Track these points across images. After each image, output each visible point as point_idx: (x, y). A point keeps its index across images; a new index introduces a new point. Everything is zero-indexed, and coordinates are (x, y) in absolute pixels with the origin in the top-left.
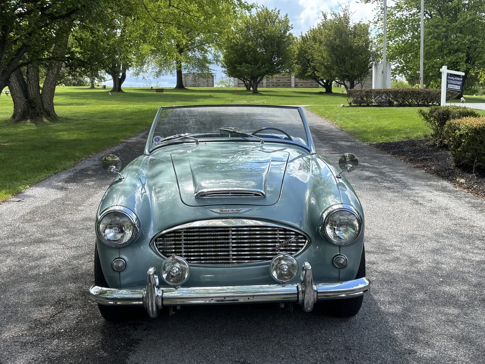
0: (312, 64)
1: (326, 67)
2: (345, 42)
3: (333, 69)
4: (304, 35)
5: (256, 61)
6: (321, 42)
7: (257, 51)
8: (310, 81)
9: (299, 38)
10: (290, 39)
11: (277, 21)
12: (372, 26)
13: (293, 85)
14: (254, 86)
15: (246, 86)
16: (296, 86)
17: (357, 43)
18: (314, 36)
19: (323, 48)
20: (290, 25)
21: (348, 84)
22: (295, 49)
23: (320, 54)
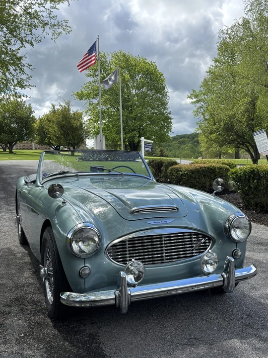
0: (49, 136)
1: (57, 138)
2: (69, 123)
3: (62, 139)
4: (41, 118)
5: (11, 133)
6: (53, 122)
7: (11, 127)
8: (46, 146)
9: (37, 119)
10: (33, 119)
11: (24, 108)
12: (84, 114)
13: (34, 148)
14: (10, 149)
15: (3, 148)
16: (36, 149)
17: (75, 124)
18: (48, 119)
19: (54, 125)
20: (33, 111)
21: (72, 148)
22: (36, 126)
23: (53, 129)
